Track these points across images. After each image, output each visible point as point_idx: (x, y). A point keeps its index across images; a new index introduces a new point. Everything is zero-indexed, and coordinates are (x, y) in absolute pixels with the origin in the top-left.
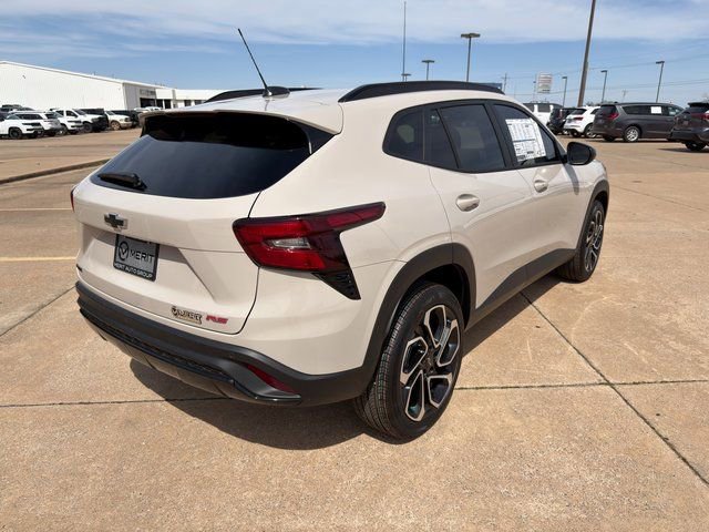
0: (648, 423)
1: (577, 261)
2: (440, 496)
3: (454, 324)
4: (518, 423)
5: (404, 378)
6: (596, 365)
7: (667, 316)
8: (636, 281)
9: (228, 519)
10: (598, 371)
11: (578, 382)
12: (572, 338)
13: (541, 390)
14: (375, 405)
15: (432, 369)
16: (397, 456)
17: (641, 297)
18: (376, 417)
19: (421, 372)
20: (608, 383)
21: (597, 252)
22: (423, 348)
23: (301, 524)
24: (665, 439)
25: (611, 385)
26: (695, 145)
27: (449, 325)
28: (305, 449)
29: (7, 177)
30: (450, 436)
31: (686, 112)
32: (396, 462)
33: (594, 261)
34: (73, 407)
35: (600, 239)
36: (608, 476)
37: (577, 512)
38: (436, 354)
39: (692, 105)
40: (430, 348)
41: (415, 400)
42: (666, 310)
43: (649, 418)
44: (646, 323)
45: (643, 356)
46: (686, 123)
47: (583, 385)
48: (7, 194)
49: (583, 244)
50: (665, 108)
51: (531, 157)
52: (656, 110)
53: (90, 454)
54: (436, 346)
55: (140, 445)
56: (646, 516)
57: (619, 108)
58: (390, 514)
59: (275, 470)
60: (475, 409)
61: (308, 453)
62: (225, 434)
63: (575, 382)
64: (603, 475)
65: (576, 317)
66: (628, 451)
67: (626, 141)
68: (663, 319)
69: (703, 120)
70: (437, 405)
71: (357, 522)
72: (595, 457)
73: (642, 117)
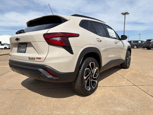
0: (146, 93)
1: (125, 63)
2: (94, 107)
3: (97, 68)
4: (114, 93)
5: (85, 78)
6: (132, 82)
7: (147, 74)
8: (139, 68)
9: (39, 112)
10: (132, 83)
11: (128, 85)
12: (126, 78)
13: (119, 87)
14: (78, 84)
15: (92, 78)
16: (84, 99)
17: (141, 71)
18: (78, 88)
19: (89, 78)
20: (135, 85)
21: (130, 62)
22: (90, 72)
23: (58, 113)
24: (151, 95)
25: (136, 86)
26: (149, 48)
27: (96, 68)
28: (61, 98)
29: (2, 54)
30: (97, 95)
31: (146, 42)
32: (83, 100)
33: (129, 64)
34: (5, 91)
35: (130, 60)
36: (137, 102)
37: (130, 110)
38: (93, 75)
39: (147, 40)
40: (91, 72)
41: (88, 85)
42: (147, 73)
43: (146, 92)
44: (143, 75)
45: (143, 81)
46: (146, 44)
47: (129, 86)
48: (1, 57)
49: (126, 59)
50: (142, 41)
51: (113, 37)
52: (139, 42)
53: (7, 99)
54: (93, 72)
55: (20, 97)
56: (148, 110)
57: (132, 42)
58: (81, 111)
59: (53, 102)
60: (103, 90)
61: (61, 99)
62: (41, 95)
63: (127, 85)
64: (136, 102)
65: (126, 74)
66: (142, 98)
67: (134, 48)
68: (147, 75)
69: (150, 43)
70: (94, 88)
71: (73, 112)
72: (134, 99)
73: (137, 43)
